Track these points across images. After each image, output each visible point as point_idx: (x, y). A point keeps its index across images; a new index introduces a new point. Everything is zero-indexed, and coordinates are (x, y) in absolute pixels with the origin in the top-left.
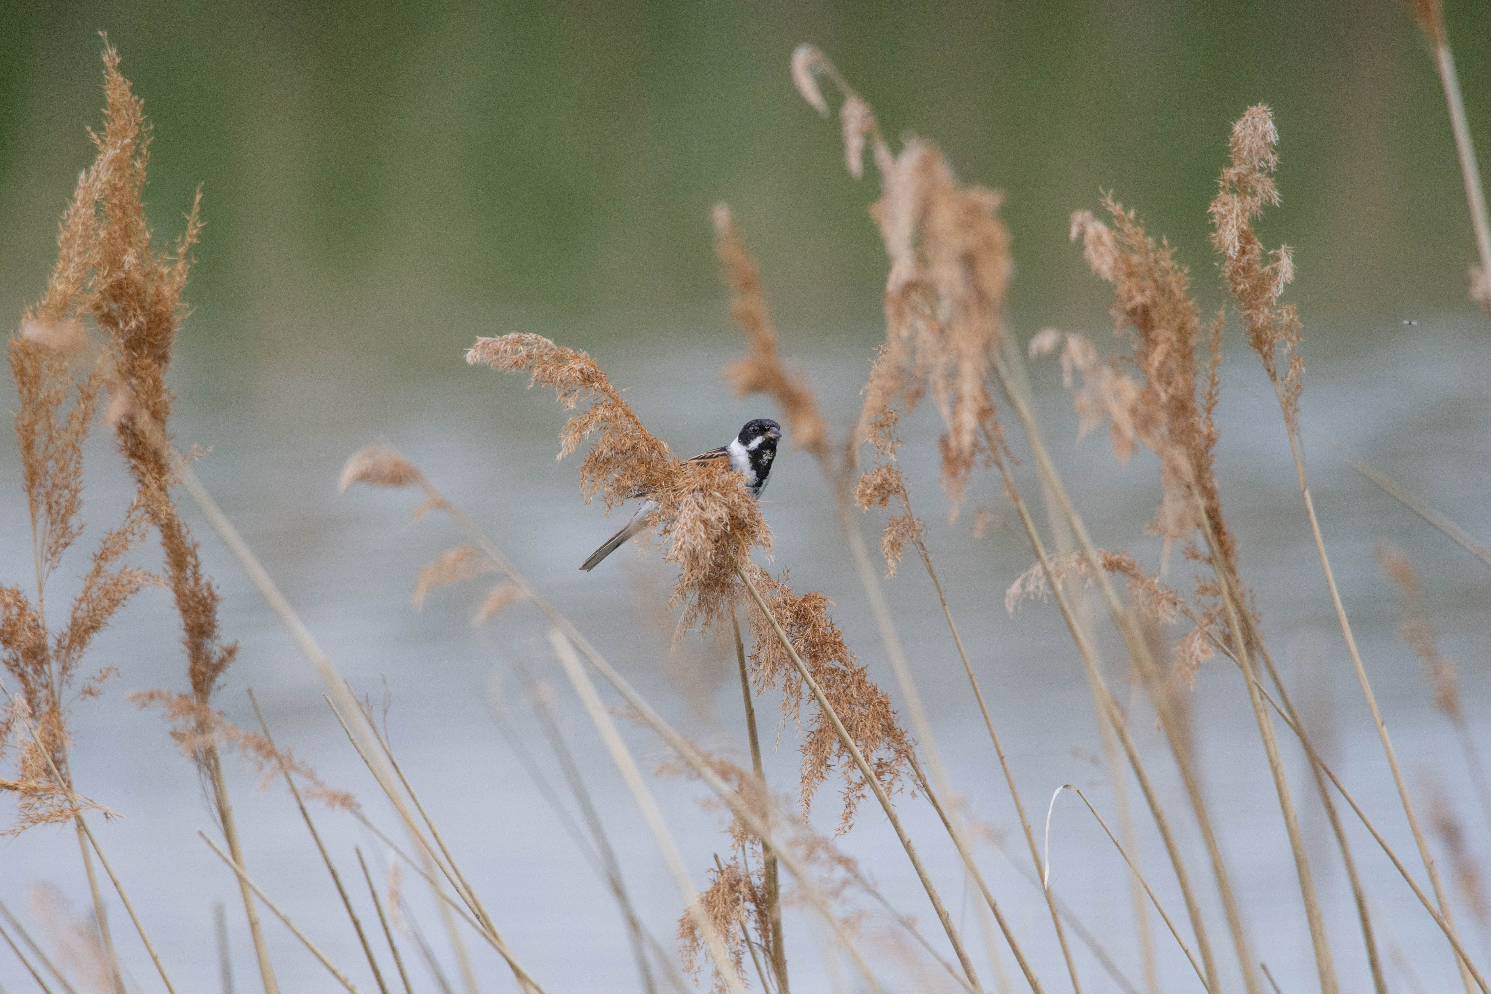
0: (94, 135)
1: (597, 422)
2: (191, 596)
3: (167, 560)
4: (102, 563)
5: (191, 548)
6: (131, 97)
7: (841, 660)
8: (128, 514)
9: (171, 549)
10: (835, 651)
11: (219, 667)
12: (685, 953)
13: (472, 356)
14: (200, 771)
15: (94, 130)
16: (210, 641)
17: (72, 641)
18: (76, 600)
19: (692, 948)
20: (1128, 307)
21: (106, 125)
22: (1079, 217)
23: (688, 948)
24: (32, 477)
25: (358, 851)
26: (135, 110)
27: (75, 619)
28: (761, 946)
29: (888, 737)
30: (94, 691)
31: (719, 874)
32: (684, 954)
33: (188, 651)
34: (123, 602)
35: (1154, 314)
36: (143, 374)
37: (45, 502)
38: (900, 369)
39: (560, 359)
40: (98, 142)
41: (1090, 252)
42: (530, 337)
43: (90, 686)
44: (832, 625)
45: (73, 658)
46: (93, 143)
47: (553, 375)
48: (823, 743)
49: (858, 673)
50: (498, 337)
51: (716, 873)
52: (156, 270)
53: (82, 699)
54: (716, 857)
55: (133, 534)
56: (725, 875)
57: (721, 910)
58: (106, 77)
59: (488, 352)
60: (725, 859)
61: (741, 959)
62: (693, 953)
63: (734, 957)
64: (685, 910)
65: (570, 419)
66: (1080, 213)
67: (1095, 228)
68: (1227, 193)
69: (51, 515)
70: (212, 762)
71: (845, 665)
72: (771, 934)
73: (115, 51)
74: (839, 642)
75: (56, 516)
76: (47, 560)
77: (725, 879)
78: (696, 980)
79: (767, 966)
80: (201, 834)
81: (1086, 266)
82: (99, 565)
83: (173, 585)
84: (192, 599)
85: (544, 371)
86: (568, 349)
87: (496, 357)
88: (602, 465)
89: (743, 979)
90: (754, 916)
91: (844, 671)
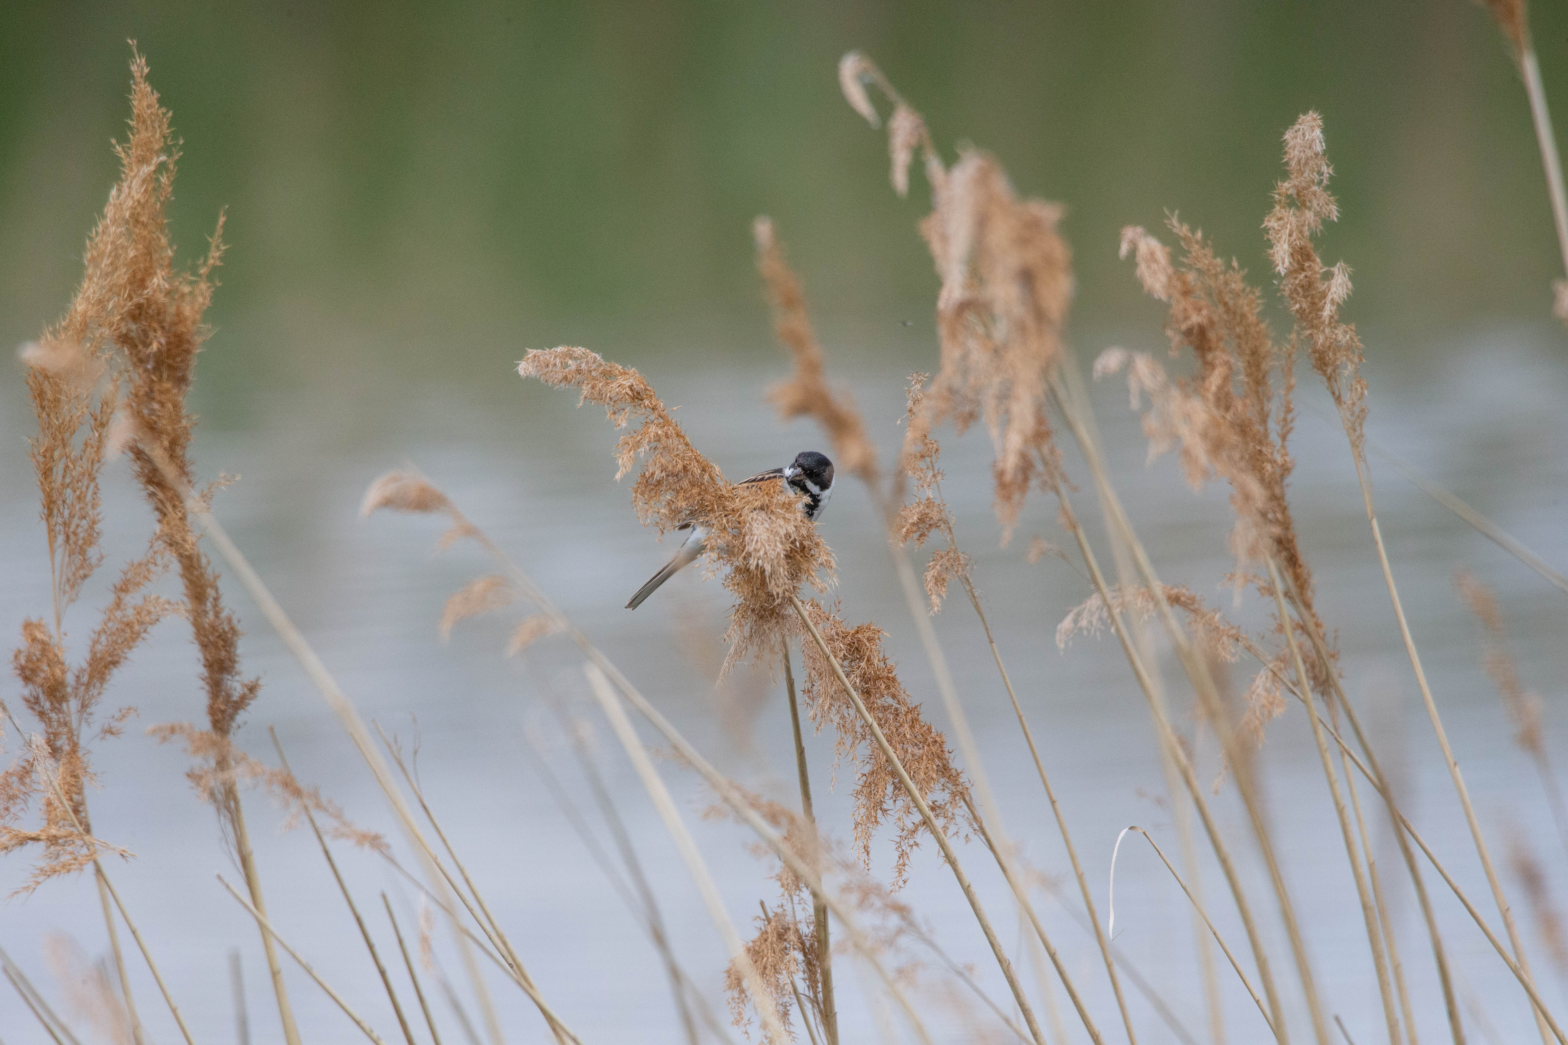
0: (119, 148)
1: (649, 442)
2: (211, 629)
3: (186, 592)
4: (122, 595)
5: (212, 579)
6: (158, 109)
7: (894, 697)
8: (150, 544)
9: (191, 581)
10: (888, 687)
11: (239, 704)
12: (734, 1005)
13: (524, 368)
14: (219, 814)
15: (118, 143)
16: (229, 677)
17: (91, 677)
18: (95, 633)
19: (741, 999)
20: (1184, 327)
21: (131, 136)
22: (1130, 233)
23: (737, 1000)
24: (50, 506)
25: (384, 897)
26: (161, 122)
27: (93, 653)
28: (809, 997)
29: (943, 777)
30: (114, 730)
31: (766, 923)
32: (733, 1007)
33: (207, 688)
34: (144, 635)
35: (1212, 335)
36: (163, 398)
37: (62, 533)
38: (951, 390)
39: (608, 375)
40: (123, 155)
41: (1143, 270)
42: (579, 350)
43: (110, 725)
44: (884, 660)
45: (93, 695)
46: (118, 156)
47: (603, 392)
48: (876, 785)
49: (911, 711)
50: (548, 349)
51: (763, 921)
52: (177, 289)
53: (103, 738)
54: (762, 904)
55: (156, 564)
56: (773, 924)
57: (770, 960)
58: (133, 86)
59: (538, 364)
60: (772, 907)
61: (788, 1011)
62: (741, 1005)
63: (781, 1008)
64: (731, 961)
65: (621, 438)
66: (1131, 229)
67: (1148, 245)
68: (1284, 207)
69: (69, 545)
70: (232, 804)
71: (899, 703)
72: (820, 985)
73: (143, 60)
74: (892, 678)
75: (74, 546)
76: (65, 592)
77: (773, 928)
78: (746, 1033)
79: (815, 1019)
80: (219, 877)
81: (1138, 285)
82: (119, 598)
83: (191, 619)
84: (212, 634)
85: (593, 388)
86: (616, 365)
87: (546, 370)
88: (652, 487)
89: (790, 1033)
90: (802, 966)
91: (896, 709)
